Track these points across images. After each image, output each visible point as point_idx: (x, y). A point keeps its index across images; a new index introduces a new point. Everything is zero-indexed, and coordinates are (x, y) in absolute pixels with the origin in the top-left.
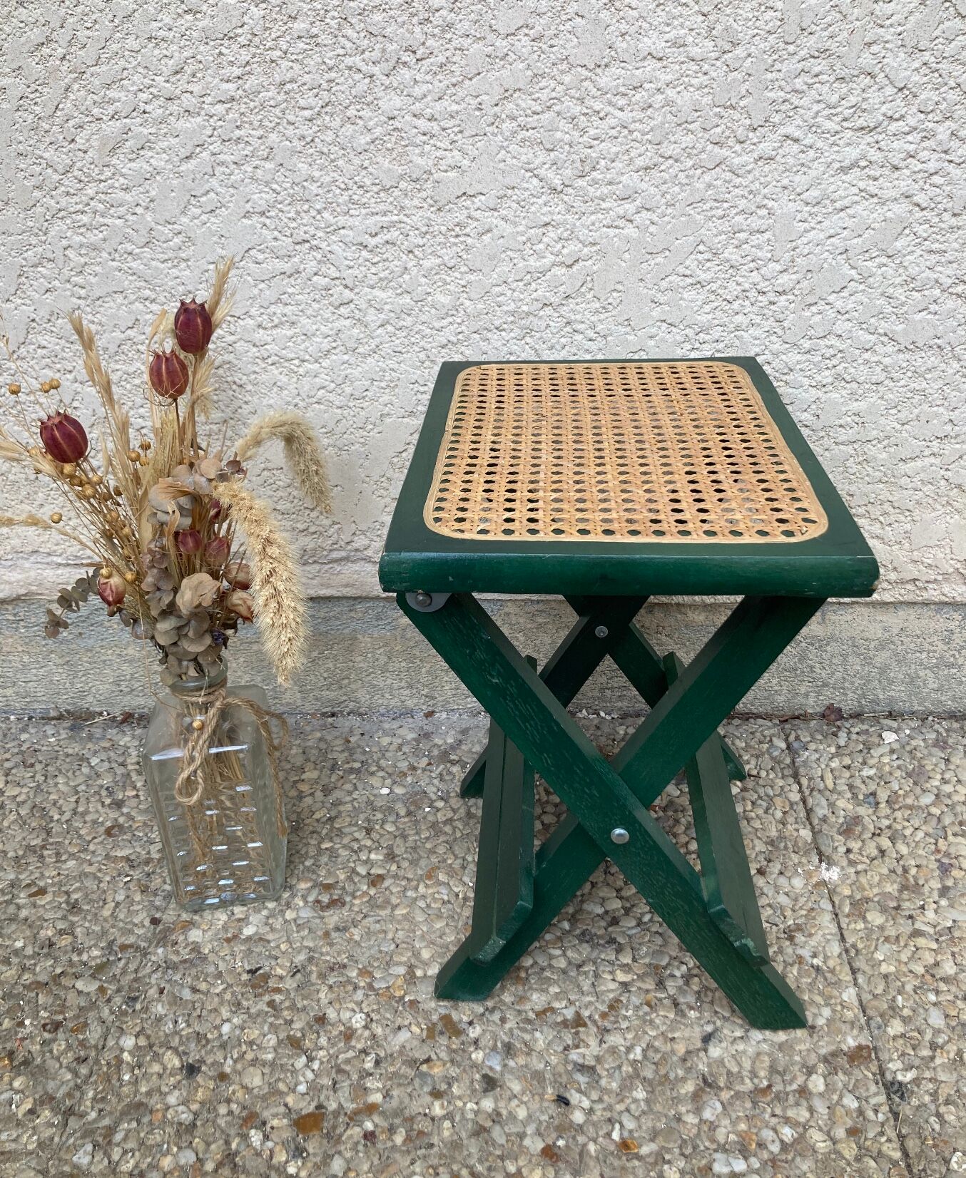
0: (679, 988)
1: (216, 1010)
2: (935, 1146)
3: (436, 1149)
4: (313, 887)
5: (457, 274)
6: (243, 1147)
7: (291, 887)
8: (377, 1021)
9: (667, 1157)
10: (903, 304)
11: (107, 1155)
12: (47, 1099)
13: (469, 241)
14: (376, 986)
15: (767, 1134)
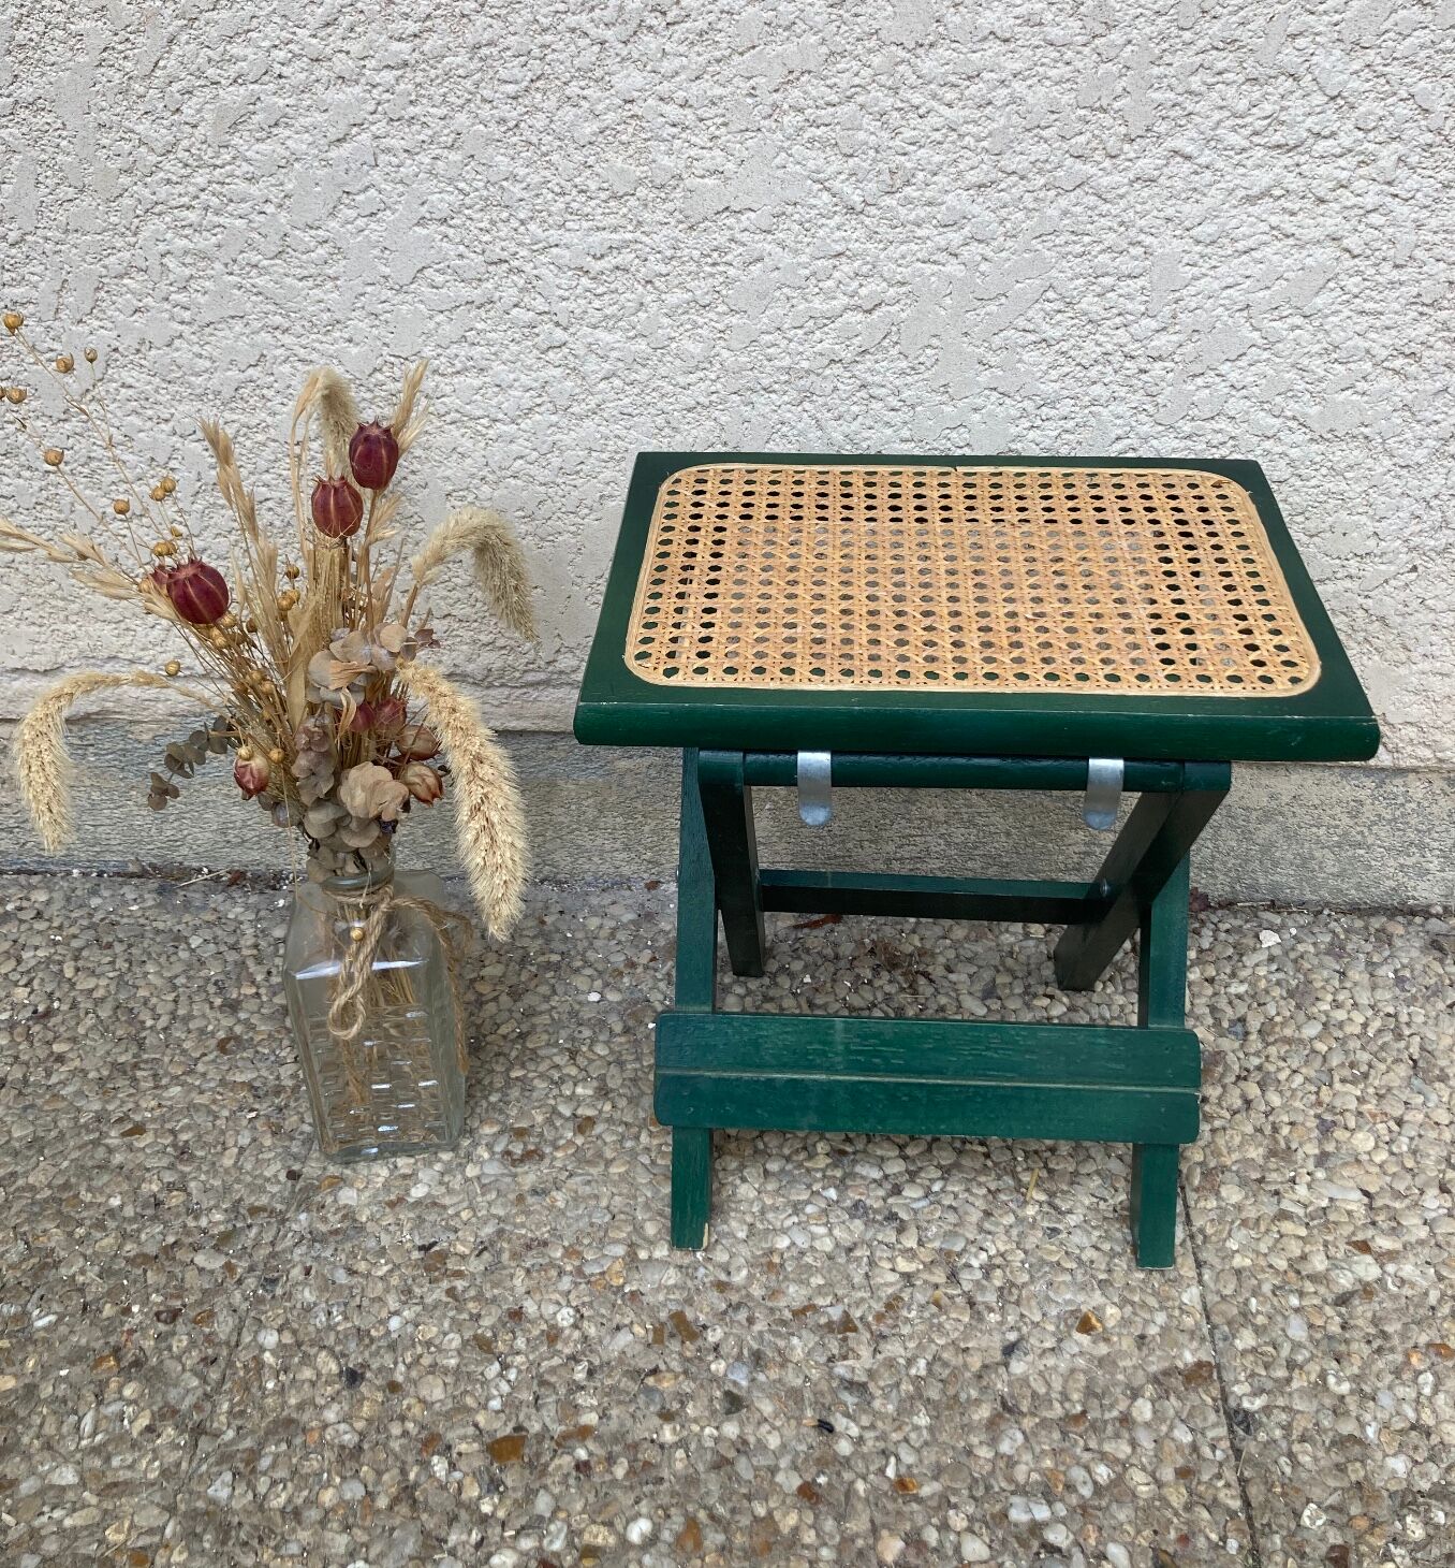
0: (977, 1283)
1: (380, 1299)
2: (1284, 1494)
3: (666, 1485)
4: (501, 1132)
5: (711, 315)
6: (423, 1478)
7: (471, 1132)
8: (590, 1319)
9: (953, 1500)
10: (1320, 380)
11: (251, 1486)
12: (168, 1413)
13: (732, 272)
14: (588, 1270)
15: (1078, 1474)
